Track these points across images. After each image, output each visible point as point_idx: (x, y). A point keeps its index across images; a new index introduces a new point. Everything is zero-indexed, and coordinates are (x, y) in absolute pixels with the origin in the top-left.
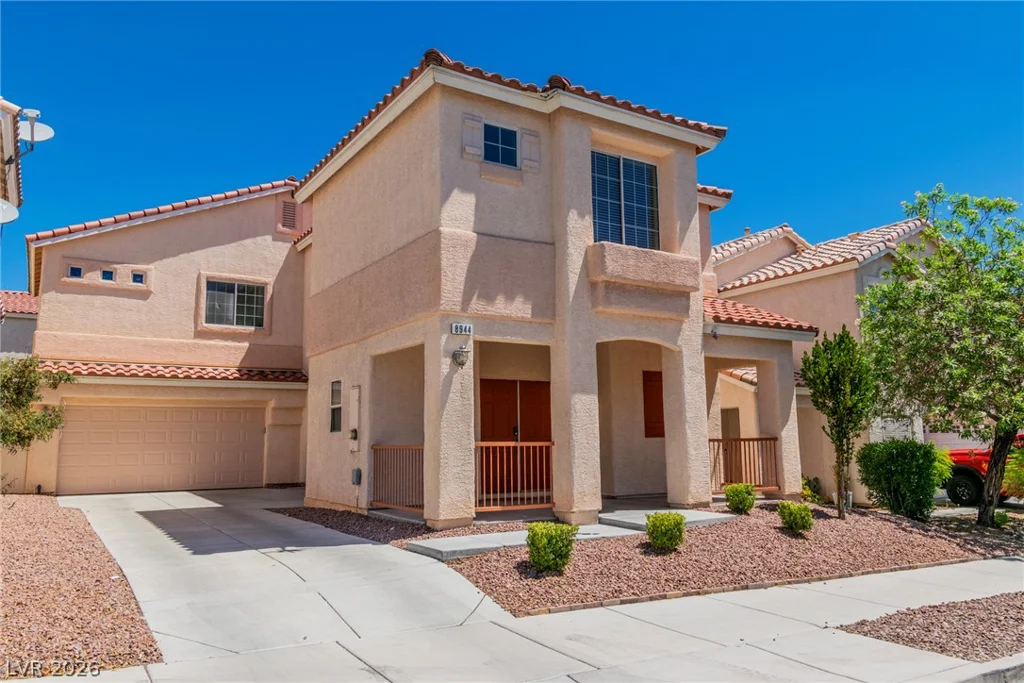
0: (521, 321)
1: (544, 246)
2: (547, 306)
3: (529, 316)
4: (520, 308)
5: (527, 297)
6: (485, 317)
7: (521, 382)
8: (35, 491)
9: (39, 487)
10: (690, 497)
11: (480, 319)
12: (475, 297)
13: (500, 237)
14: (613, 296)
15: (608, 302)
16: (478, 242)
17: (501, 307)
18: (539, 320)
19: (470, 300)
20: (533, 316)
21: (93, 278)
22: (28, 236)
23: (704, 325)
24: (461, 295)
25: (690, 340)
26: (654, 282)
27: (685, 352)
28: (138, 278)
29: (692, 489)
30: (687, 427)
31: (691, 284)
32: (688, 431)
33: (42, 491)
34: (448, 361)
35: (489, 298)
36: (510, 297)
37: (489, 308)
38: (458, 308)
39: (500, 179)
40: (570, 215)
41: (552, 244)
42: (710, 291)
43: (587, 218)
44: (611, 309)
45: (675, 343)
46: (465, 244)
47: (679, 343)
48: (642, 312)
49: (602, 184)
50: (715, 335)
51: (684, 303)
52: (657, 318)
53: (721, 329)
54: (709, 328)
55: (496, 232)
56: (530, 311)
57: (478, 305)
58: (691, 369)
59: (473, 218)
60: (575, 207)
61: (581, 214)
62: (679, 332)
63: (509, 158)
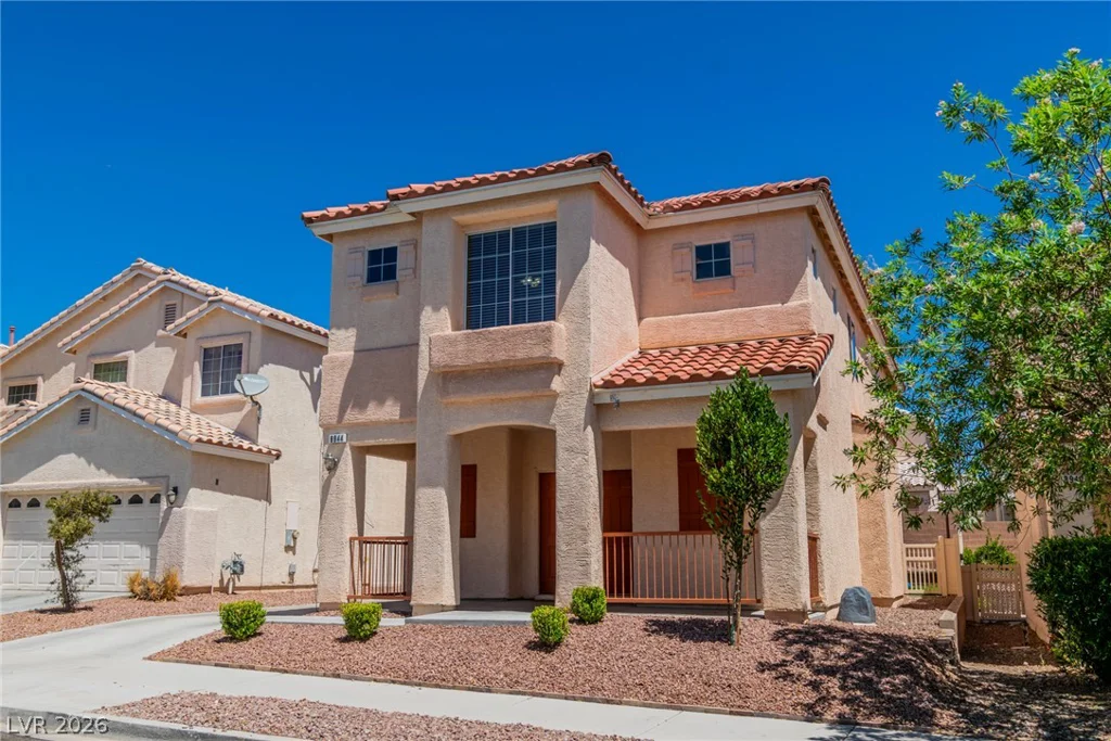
0: (391, 423)
3: (397, 418)
4: (391, 411)
5: (396, 399)
6: (358, 425)
10: (557, 600)
11: (355, 429)
12: (349, 409)
13: (378, 349)
14: (451, 386)
15: (445, 392)
16: (354, 361)
17: (372, 413)
18: (408, 420)
19: (345, 412)
20: (401, 416)
23: (591, 396)
24: (337, 409)
25: (568, 416)
26: (488, 363)
27: (560, 430)
31: (539, 354)
35: (361, 406)
36: (381, 402)
37: (359, 416)
38: (334, 421)
39: (383, 298)
40: (424, 313)
41: (417, 344)
42: (796, 327)
43: (442, 310)
44: (453, 399)
45: (547, 423)
46: (342, 364)
47: (552, 421)
48: (491, 396)
49: (489, 264)
50: (618, 404)
51: (543, 376)
52: (520, 398)
53: (626, 396)
54: (605, 397)
55: (374, 346)
56: (398, 413)
57: (352, 416)
58: (569, 450)
59: (354, 339)
60: (428, 304)
61: (436, 309)
62: (551, 409)
63: (391, 274)
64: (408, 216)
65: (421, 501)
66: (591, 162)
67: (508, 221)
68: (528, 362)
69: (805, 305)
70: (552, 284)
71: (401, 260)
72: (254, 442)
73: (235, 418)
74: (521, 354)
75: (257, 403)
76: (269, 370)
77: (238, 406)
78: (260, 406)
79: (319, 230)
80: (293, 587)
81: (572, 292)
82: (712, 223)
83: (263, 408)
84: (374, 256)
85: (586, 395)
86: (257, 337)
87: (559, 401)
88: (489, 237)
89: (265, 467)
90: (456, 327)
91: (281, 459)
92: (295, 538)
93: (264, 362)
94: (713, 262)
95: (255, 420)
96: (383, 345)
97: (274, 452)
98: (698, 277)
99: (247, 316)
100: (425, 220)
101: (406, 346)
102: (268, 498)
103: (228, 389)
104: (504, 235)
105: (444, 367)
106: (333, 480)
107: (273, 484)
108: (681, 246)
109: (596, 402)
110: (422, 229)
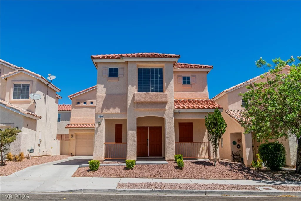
0: (117, 114)
1: (124, 95)
2: (124, 109)
3: (119, 112)
4: (117, 110)
5: (119, 108)
6: (107, 113)
7: (149, 127)
9: (71, 154)
10: (167, 158)
11: (105, 114)
12: (104, 109)
13: (113, 94)
14: (139, 106)
15: (137, 107)
16: (106, 96)
17: (112, 111)
18: (122, 113)
20: (120, 112)
21: (82, 104)
22: (68, 96)
23: (174, 111)
24: (101, 109)
25: (169, 115)
26: (151, 101)
27: (167, 118)
28: (92, 103)
29: (167, 155)
30: (166, 139)
31: (164, 100)
32: (167, 140)
34: (97, 124)
35: (108, 109)
36: (114, 108)
37: (108, 111)
38: (100, 112)
39: (114, 81)
40: (129, 86)
41: (127, 94)
42: (205, 97)
43: (134, 87)
44: (139, 109)
45: (163, 116)
46: (102, 97)
47: (164, 116)
48: (150, 109)
49: (144, 76)
50: (180, 113)
51: (164, 105)
52: (156, 110)
53: (182, 111)
54: (177, 111)
55: (111, 93)
56: (120, 111)
57: (105, 111)
58: (169, 123)
59: (105, 91)
60: (130, 85)
61: (133, 86)
62: (164, 113)
63: (116, 75)
64: (124, 61)
65: (129, 134)
66: (176, 57)
67: (149, 66)
68: (161, 102)
69: (207, 93)
70: (161, 83)
71: (119, 72)
72: (35, 113)
73: (27, 106)
74: (159, 100)
75: (35, 102)
76: (38, 92)
77: (28, 103)
78: (36, 103)
79: (95, 61)
80: (39, 156)
81: (169, 86)
82: (187, 72)
83: (37, 104)
84: (111, 70)
85: (173, 110)
86: (35, 82)
87: (166, 111)
88: (144, 70)
89: (35, 120)
90: (137, 92)
91: (42, 118)
92: (40, 142)
93: (37, 90)
94: (186, 81)
95: (34, 107)
96: (114, 93)
97: (40, 117)
98: (183, 84)
99: (33, 76)
101: (122, 94)
102: (36, 131)
103: (27, 97)
104: (148, 70)
105: (139, 101)
106: (99, 128)
107: (37, 126)
108: (180, 76)
109: (175, 112)
110: (127, 65)
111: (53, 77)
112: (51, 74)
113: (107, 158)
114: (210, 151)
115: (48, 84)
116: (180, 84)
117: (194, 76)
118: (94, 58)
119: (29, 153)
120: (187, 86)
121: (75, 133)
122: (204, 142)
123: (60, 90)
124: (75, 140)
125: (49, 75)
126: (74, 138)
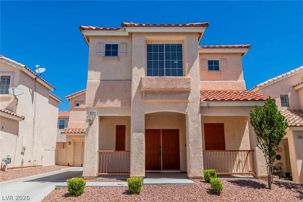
0: (116, 108)
1: (126, 81)
2: (127, 102)
3: (120, 106)
4: (117, 103)
5: (119, 99)
6: (102, 108)
7: (162, 130)
8: (67, 165)
9: (69, 164)
10: (190, 174)
11: (100, 109)
12: (98, 102)
13: (110, 80)
14: (149, 96)
15: (146, 98)
16: (100, 84)
17: (109, 104)
18: (124, 107)
19: (96, 103)
20: (121, 106)
21: (82, 106)
22: (66, 97)
23: (201, 103)
24: (93, 101)
25: (193, 110)
26: (166, 89)
27: (189, 114)
29: (191, 171)
30: (190, 145)
31: (186, 87)
32: (190, 147)
33: (69, 165)
34: (88, 123)
35: (104, 101)
36: (112, 100)
37: (103, 105)
38: (92, 106)
39: (112, 62)
40: (134, 69)
41: (130, 80)
42: (241, 88)
43: (142, 69)
44: (149, 101)
45: (184, 112)
46: (95, 85)
47: (186, 111)
48: (164, 101)
49: (156, 55)
50: (209, 107)
51: (185, 95)
52: (174, 102)
53: (212, 104)
54: (205, 104)
55: (108, 79)
56: (120, 104)
57: (99, 104)
58: (193, 121)
59: (100, 76)
60: (136, 66)
61: (139, 68)
62: (186, 107)
63: (115, 54)
64: (126, 34)
65: (134, 138)
66: (202, 25)
67: (163, 41)
68: (181, 90)
69: (243, 82)
70: (181, 64)
71: (120, 50)
72: (15, 113)
73: (6, 104)
74: (179, 87)
75: (17, 99)
76: (21, 86)
77: (8, 99)
78: (18, 100)
79: (86, 33)
80: (23, 167)
81: (193, 67)
82: (214, 54)
83: (19, 101)
84: (108, 46)
85: (199, 103)
86: (18, 74)
87: (189, 104)
88: (156, 46)
89: (17, 122)
90: (145, 76)
91: (25, 120)
92: (24, 149)
93: (20, 83)
94: (213, 66)
95: (15, 105)
96: (112, 79)
97: (23, 118)
98: (209, 70)
99: (14, 66)
100: (133, 36)
101: (123, 80)
102: (17, 135)
103: (7, 92)
104: (161, 46)
105: (147, 89)
106: (91, 129)
107: (19, 130)
108: (204, 60)
109: (201, 106)
110: (132, 40)
111: (42, 70)
112: (39, 65)
113: (101, 174)
114: (257, 165)
115: (36, 78)
116: (204, 70)
117: (223, 59)
118: (84, 29)
119: (4, 163)
120: (214, 72)
121: (74, 140)
122: (241, 151)
123: (54, 88)
124: (73, 147)
125: (37, 66)
126: (71, 146)
